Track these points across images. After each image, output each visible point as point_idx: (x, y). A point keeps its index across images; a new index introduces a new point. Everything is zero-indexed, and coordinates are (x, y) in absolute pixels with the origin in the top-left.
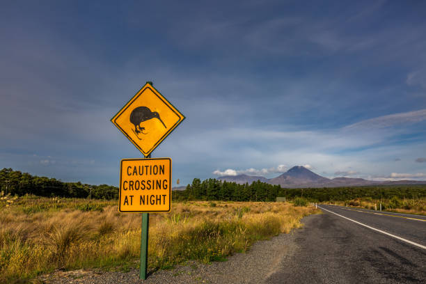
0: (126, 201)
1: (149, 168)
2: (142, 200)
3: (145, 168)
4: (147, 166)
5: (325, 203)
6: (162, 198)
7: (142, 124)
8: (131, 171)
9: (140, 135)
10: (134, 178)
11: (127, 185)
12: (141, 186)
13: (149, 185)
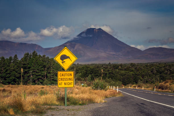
0: (60, 84)
1: (67, 74)
2: (65, 84)
3: (65, 74)
4: (66, 74)
5: (130, 87)
6: (71, 83)
7: (64, 60)
8: (61, 75)
9: (64, 64)
10: (62, 77)
11: (60, 79)
12: (64, 80)
13: (67, 79)
